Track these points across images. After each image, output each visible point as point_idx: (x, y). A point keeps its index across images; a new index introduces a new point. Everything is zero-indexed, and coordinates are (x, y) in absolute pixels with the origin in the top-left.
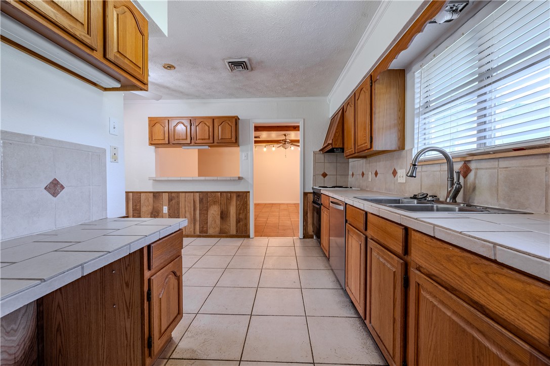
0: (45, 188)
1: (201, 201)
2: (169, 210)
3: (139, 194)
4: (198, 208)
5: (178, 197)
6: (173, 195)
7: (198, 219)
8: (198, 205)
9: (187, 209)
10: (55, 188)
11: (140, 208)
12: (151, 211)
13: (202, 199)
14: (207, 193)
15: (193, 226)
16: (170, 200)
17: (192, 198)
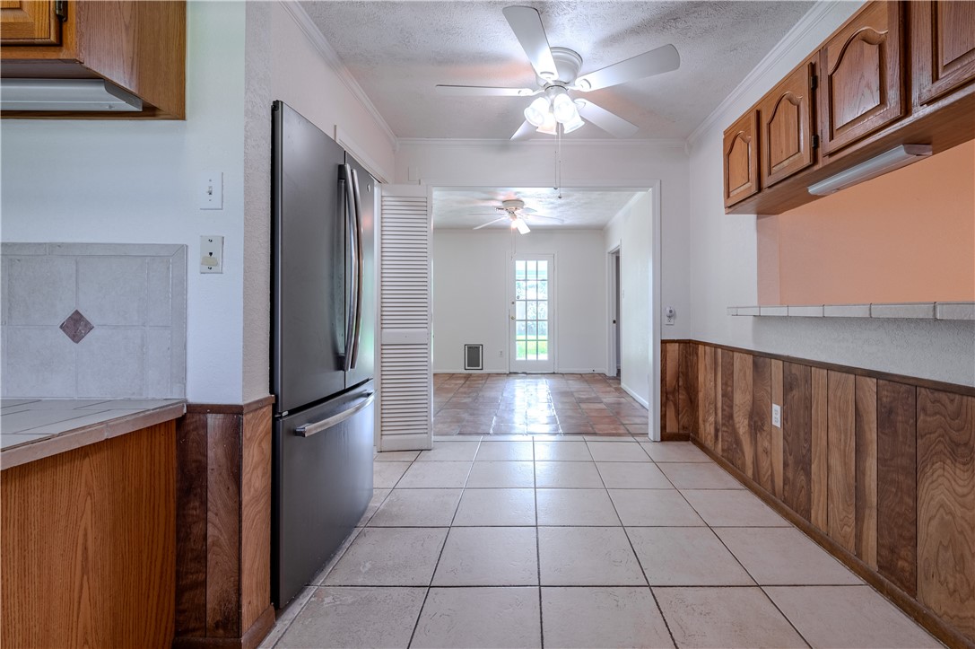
0: (61, 327)
1: (886, 418)
2: (785, 419)
3: (731, 353)
4: (873, 449)
5: (808, 380)
6: (795, 369)
7: (874, 499)
8: (872, 434)
9: (833, 435)
10: (76, 326)
11: (732, 392)
12: (749, 408)
13: (890, 412)
14: (915, 385)
15: (852, 516)
16: (788, 387)
17: (851, 397)
